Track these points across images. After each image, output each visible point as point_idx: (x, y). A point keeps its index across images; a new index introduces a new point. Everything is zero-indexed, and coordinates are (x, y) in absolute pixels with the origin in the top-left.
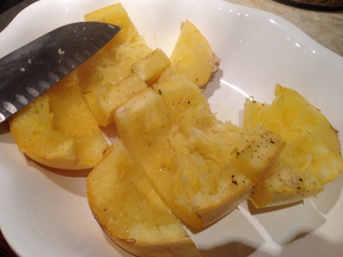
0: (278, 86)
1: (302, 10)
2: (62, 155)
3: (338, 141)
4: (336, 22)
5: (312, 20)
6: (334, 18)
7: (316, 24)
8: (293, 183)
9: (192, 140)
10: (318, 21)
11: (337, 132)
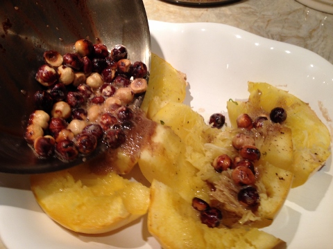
0: (250, 83)
1: (214, 9)
2: (119, 216)
3: (313, 111)
4: (245, 11)
5: (225, 15)
6: (241, 8)
7: (231, 17)
8: (314, 159)
9: (209, 154)
10: (231, 15)
11: (307, 104)
